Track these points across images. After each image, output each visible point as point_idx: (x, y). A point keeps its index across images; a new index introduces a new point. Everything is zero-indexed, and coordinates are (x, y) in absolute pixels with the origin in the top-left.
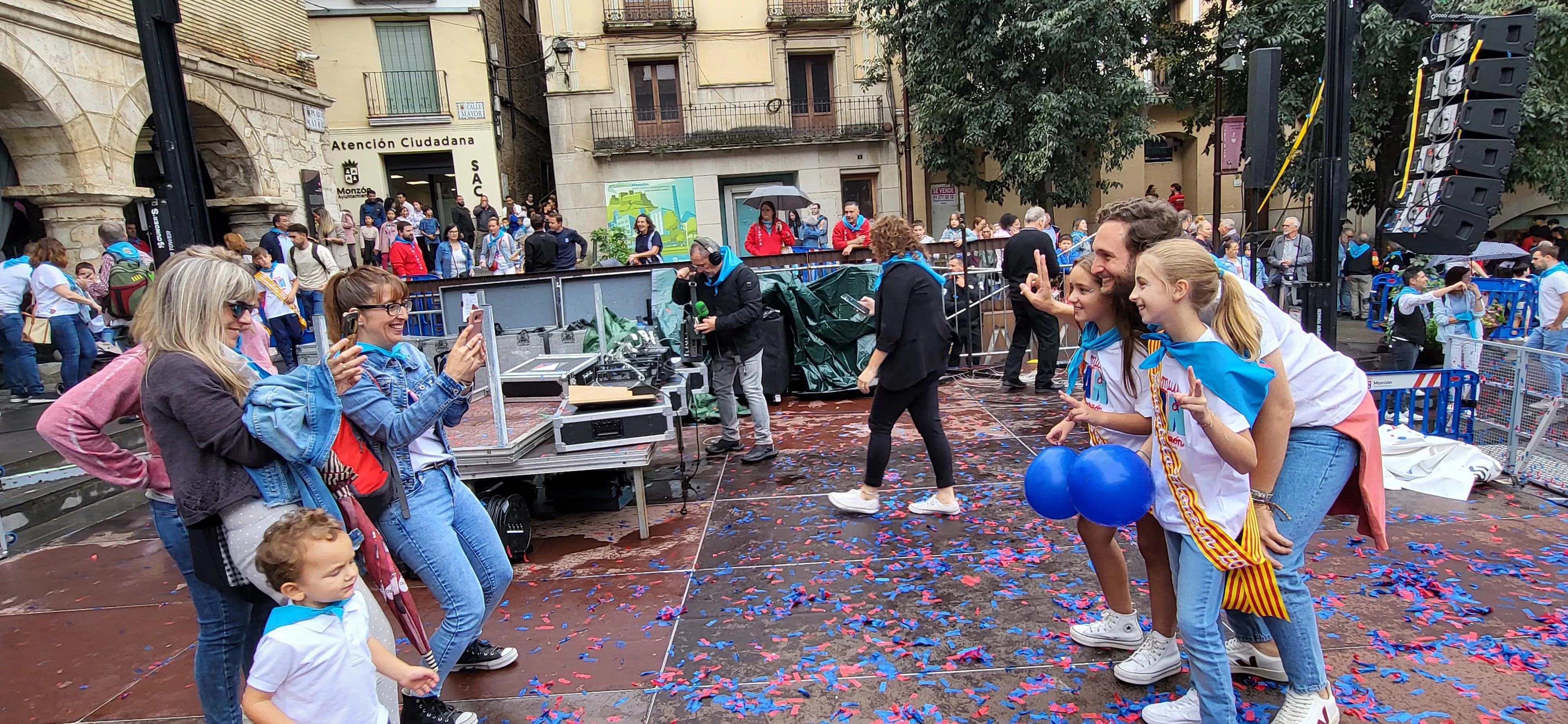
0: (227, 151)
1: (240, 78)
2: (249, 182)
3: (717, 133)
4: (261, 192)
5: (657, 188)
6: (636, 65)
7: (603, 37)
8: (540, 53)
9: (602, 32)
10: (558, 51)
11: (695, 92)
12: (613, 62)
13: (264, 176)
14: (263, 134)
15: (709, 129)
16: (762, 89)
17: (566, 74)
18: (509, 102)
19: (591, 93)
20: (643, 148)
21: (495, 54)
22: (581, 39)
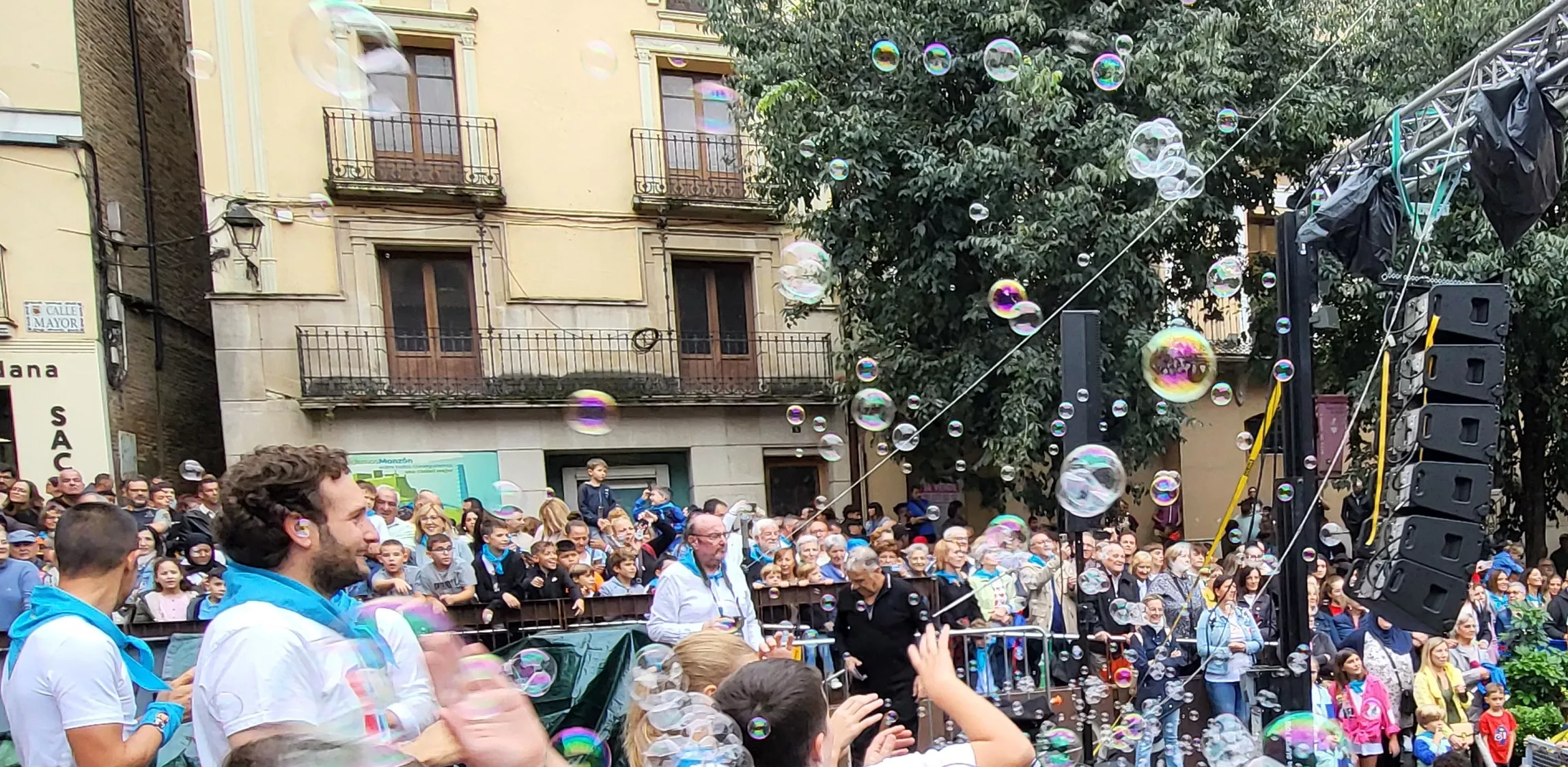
3: (541, 379)
5: (428, 469)
6: (389, 256)
7: (326, 204)
8: (203, 222)
10: (233, 222)
11: (503, 308)
12: (346, 247)
15: (526, 371)
16: (625, 311)
17: (251, 265)
18: (150, 306)
19: (300, 299)
20: (399, 398)
21: (114, 217)
22: (285, 206)
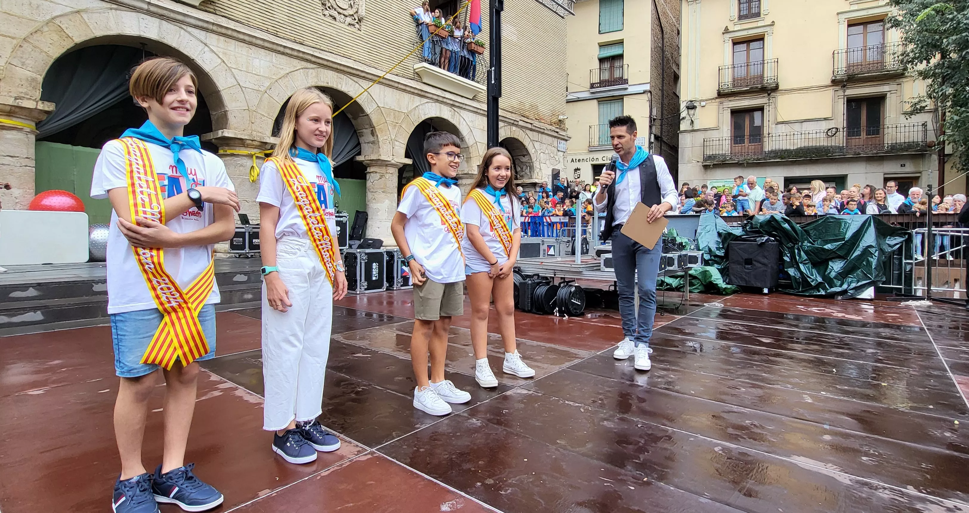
0: (524, 159)
1: (534, 128)
2: (530, 172)
3: (786, 150)
4: (535, 177)
6: (735, 112)
7: (716, 98)
8: (679, 110)
9: (716, 95)
10: (688, 108)
11: (774, 126)
12: (721, 111)
13: (537, 170)
14: (539, 152)
15: (781, 148)
16: (824, 122)
17: (692, 121)
18: (660, 137)
19: (705, 130)
20: (734, 160)
21: (654, 112)
22: (703, 101)
